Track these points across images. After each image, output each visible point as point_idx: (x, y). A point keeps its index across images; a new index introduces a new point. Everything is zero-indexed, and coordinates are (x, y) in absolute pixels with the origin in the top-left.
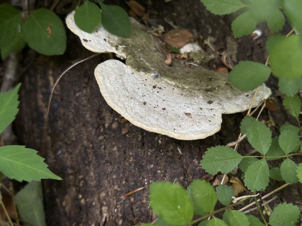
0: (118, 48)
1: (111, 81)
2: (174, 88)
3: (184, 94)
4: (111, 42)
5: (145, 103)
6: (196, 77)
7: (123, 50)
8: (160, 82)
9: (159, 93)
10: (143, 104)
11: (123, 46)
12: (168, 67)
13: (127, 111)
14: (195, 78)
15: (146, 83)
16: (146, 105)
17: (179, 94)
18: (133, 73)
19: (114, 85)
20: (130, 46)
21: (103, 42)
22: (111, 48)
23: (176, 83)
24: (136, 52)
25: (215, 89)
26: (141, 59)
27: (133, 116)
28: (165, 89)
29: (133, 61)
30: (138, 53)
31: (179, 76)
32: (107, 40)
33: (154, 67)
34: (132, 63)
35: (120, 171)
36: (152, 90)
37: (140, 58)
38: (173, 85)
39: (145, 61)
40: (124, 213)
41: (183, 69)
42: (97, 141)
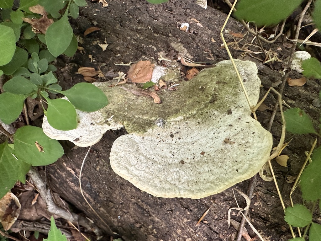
0: (109, 122)
1: (134, 165)
2: (187, 122)
3: (199, 120)
4: (98, 122)
5: (182, 162)
6: (191, 96)
7: (114, 120)
8: (171, 126)
9: (181, 139)
10: (181, 164)
11: (111, 117)
12: (161, 105)
13: (179, 189)
14: (190, 98)
15: (162, 137)
16: (184, 162)
17: (196, 125)
18: (143, 138)
19: (142, 168)
20: (117, 111)
21: (91, 128)
22: (103, 128)
23: (182, 115)
24: (126, 114)
25: (215, 94)
26: (136, 116)
27: (189, 188)
28: (181, 130)
29: (132, 125)
30: (128, 113)
31: (178, 106)
32: (94, 123)
33: (153, 115)
34: (133, 127)
35: (178, 206)
36: (173, 140)
37: (134, 117)
38: (182, 119)
39: (141, 117)
40: (207, 235)
41: (172, 96)
42: (142, 194)
